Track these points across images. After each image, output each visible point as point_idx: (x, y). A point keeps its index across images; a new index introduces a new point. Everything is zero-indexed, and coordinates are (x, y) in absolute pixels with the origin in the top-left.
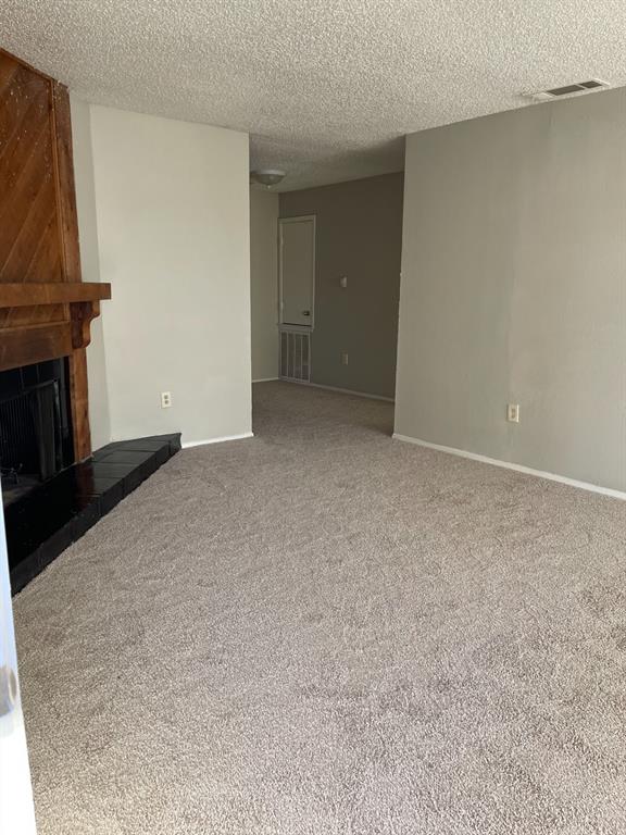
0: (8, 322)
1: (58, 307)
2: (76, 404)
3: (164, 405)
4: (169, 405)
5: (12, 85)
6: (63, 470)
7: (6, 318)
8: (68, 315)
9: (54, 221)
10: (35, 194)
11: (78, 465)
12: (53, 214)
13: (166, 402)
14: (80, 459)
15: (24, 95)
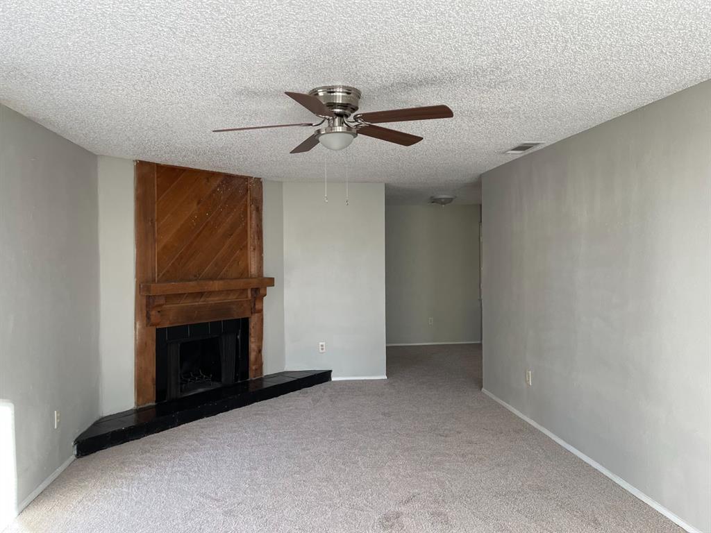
0: (202, 299)
1: (244, 290)
2: (253, 346)
3: (321, 351)
4: (324, 350)
5: (219, 186)
6: (239, 382)
7: (201, 297)
8: (250, 295)
9: (246, 247)
10: (232, 235)
11: (251, 380)
12: (245, 242)
13: (322, 349)
14: (252, 377)
15: (227, 189)
